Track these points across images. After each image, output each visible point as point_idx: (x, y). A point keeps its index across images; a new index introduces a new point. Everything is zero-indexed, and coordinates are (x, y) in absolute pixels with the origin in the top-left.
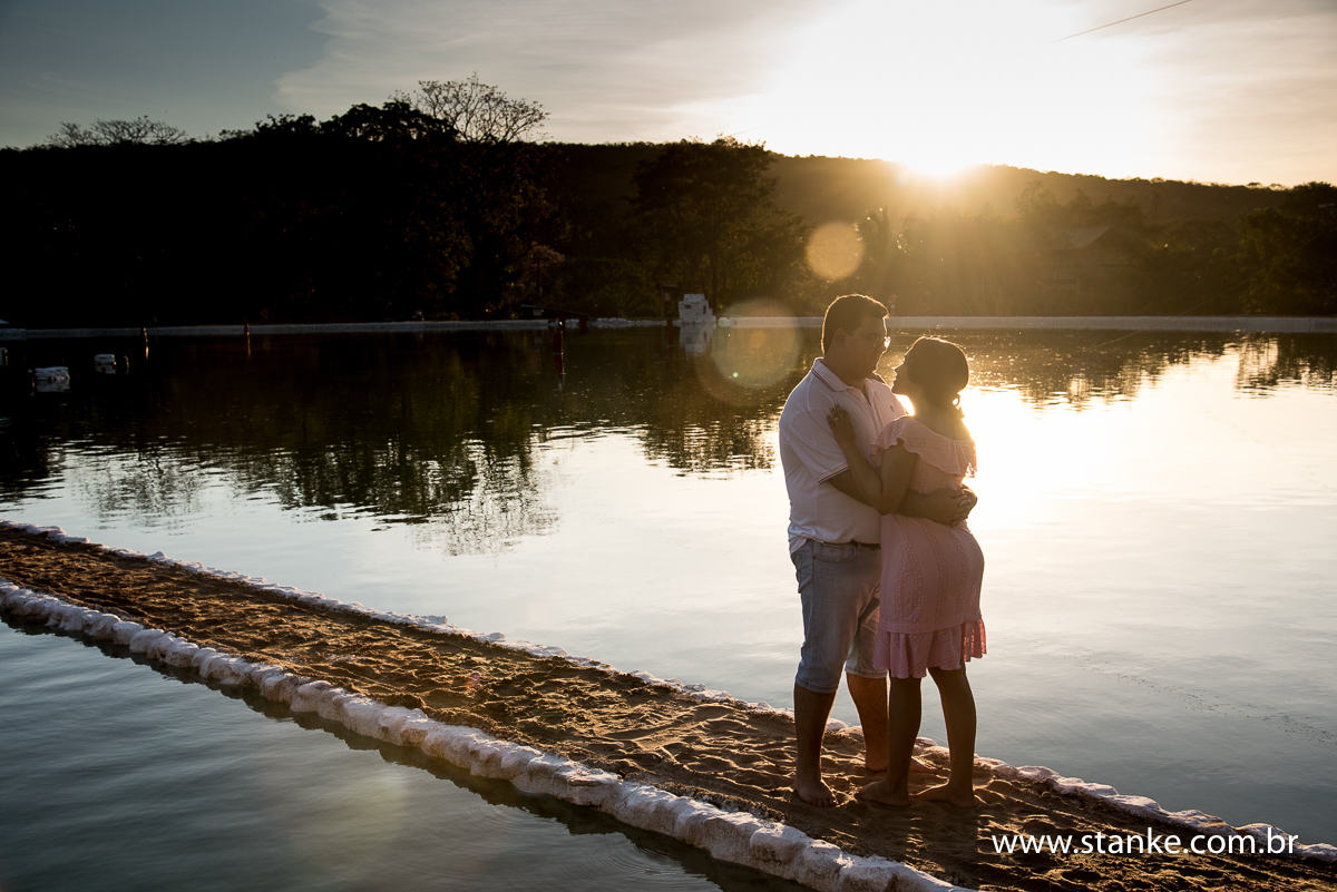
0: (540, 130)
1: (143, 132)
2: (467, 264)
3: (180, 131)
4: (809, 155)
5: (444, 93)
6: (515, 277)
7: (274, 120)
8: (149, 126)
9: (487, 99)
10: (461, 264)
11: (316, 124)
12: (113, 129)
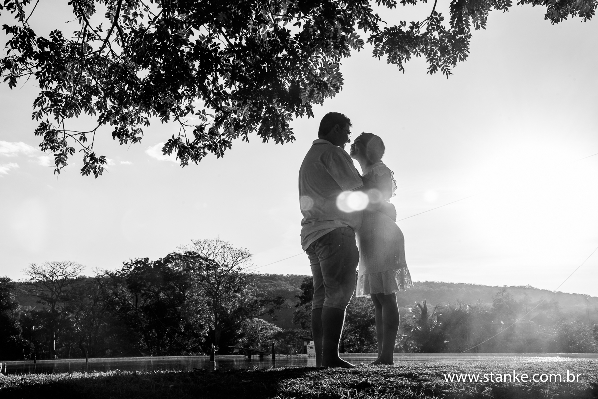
0: (249, 262)
1: (66, 267)
2: (213, 328)
3: (84, 266)
4: (425, 281)
5: (203, 245)
6: (242, 336)
7: (132, 260)
8: (69, 263)
9: (224, 247)
10: (210, 328)
11: (149, 261)
12: (53, 265)
